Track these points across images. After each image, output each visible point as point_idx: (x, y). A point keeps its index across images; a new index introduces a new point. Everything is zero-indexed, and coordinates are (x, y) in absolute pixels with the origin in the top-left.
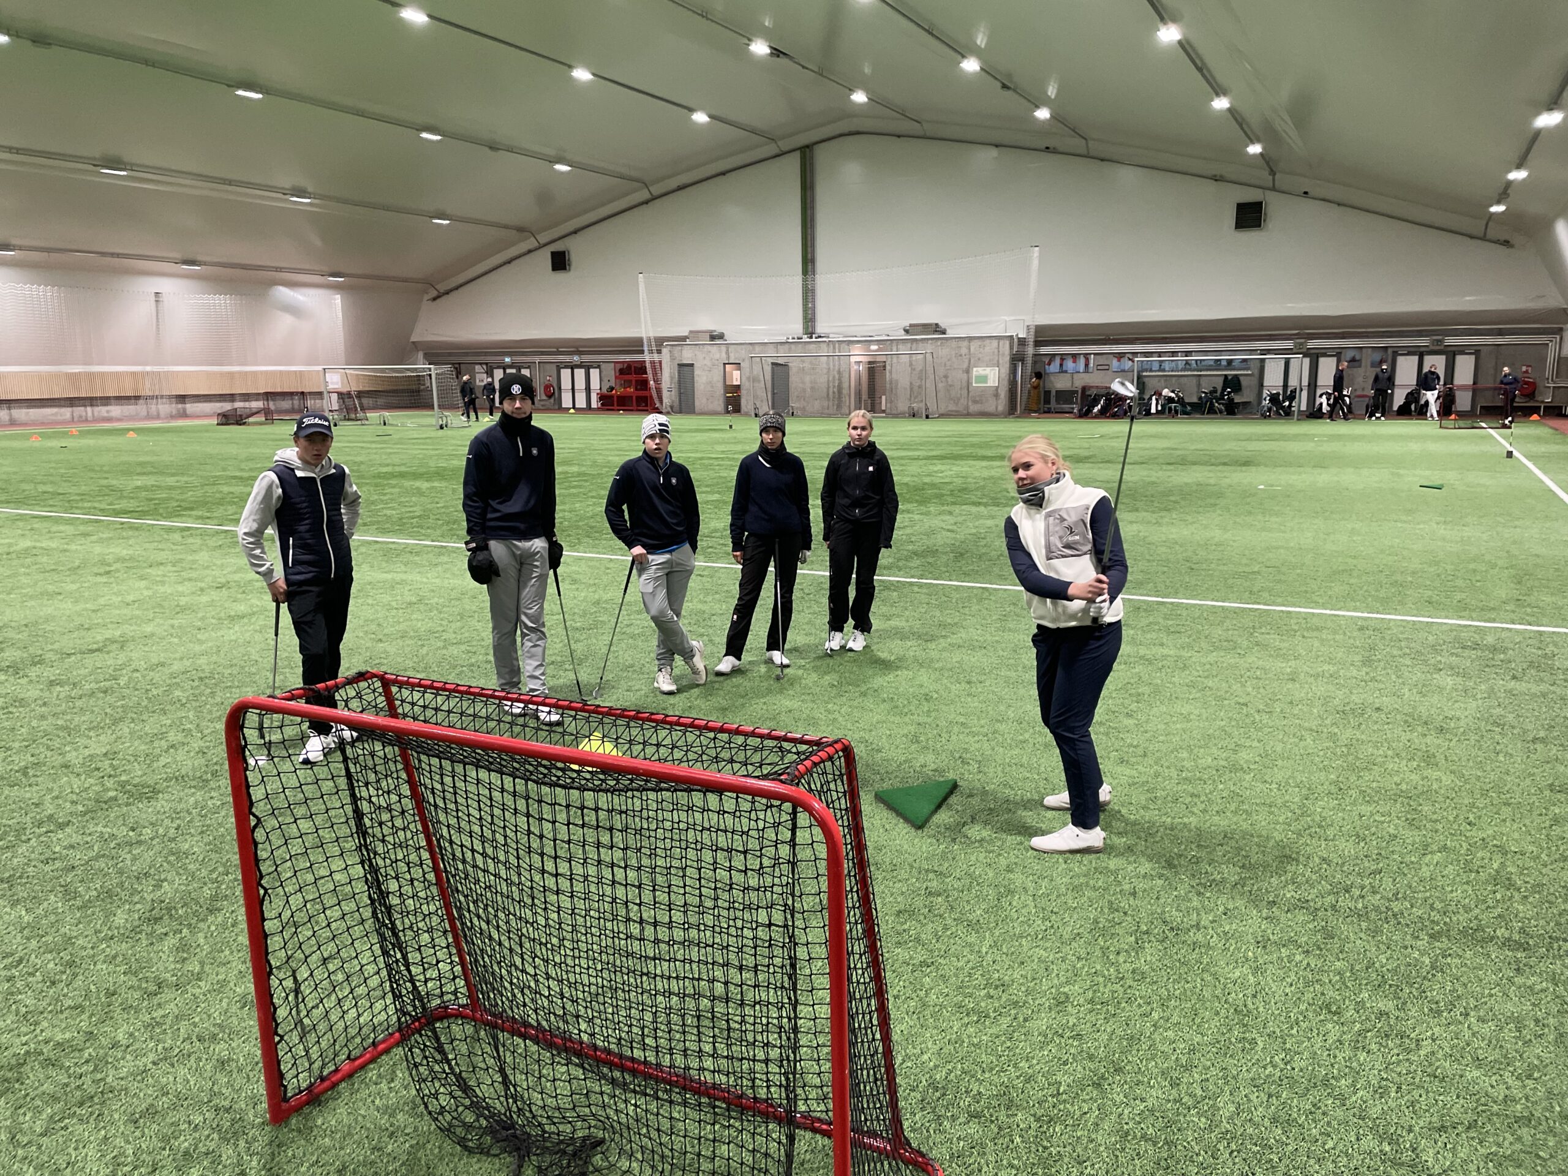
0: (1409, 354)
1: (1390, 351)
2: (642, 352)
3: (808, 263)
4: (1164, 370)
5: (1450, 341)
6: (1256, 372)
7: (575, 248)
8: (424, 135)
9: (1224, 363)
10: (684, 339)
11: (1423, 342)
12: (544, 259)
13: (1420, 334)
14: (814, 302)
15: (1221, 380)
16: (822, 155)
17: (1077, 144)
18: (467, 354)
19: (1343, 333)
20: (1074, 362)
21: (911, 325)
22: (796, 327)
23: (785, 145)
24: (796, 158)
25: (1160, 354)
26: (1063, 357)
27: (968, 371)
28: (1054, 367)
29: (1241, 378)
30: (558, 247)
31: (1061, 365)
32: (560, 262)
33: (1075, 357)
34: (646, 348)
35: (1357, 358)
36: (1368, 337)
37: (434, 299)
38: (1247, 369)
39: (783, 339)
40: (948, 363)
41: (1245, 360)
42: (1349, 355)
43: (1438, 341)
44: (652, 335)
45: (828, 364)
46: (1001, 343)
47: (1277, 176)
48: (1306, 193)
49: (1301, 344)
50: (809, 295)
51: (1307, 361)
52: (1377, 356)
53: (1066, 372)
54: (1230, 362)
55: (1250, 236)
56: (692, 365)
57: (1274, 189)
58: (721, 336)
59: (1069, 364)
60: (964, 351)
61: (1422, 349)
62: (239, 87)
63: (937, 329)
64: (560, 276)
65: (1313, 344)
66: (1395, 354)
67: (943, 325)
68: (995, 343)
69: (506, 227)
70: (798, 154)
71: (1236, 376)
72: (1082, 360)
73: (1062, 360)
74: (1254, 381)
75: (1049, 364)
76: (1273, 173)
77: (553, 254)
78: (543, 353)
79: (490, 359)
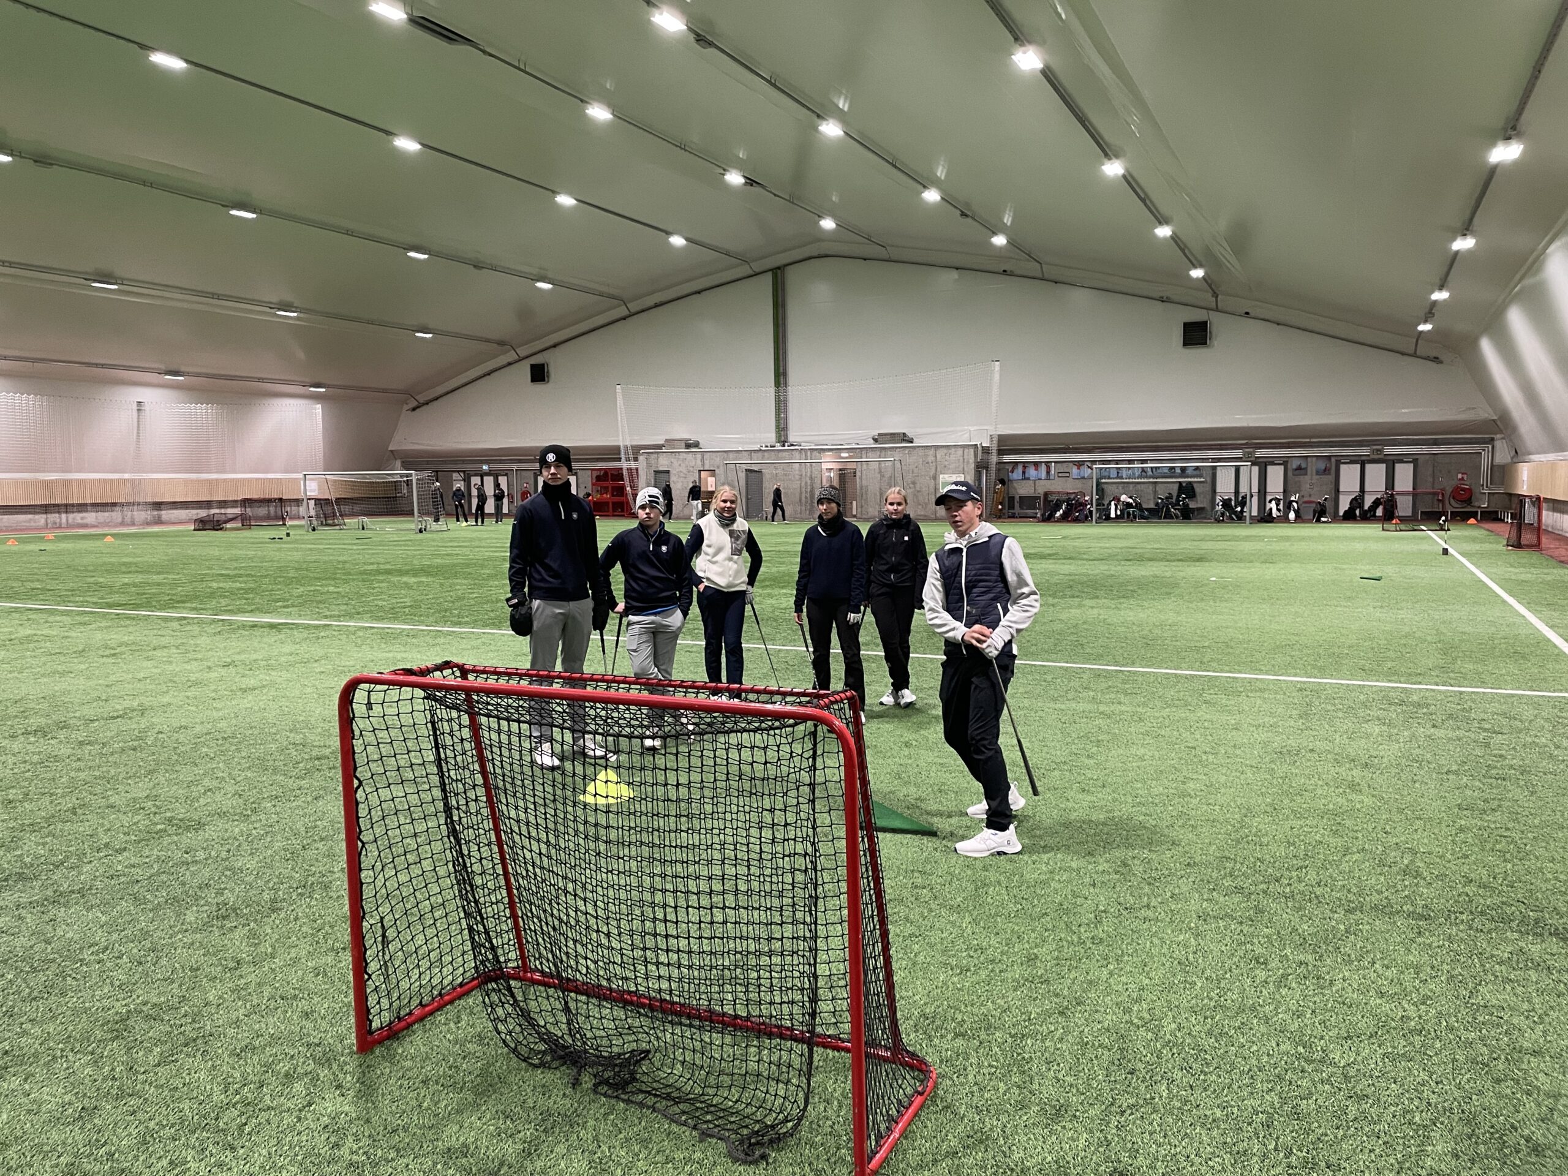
0: (1352, 462)
1: (1333, 460)
2: (619, 459)
3: (781, 376)
4: (1122, 478)
5: (1389, 450)
6: (1209, 479)
7: (555, 361)
8: (412, 254)
9: (1178, 471)
10: (660, 447)
11: (1365, 451)
12: (524, 371)
13: (1361, 444)
14: (786, 412)
15: (1176, 487)
16: (793, 276)
17: (1033, 268)
18: (445, 462)
19: (1289, 443)
20: (1036, 469)
21: (879, 435)
22: (770, 436)
23: (757, 267)
24: (768, 278)
25: (1117, 462)
26: (1025, 465)
27: (935, 478)
28: (1017, 474)
29: (1195, 485)
30: (537, 360)
31: (1024, 473)
32: (539, 374)
33: (1036, 465)
34: (623, 456)
35: (1303, 466)
36: (1312, 447)
37: (414, 409)
38: (1201, 476)
39: (757, 447)
40: (916, 470)
41: (1197, 468)
42: (1295, 464)
43: (1378, 450)
44: (628, 443)
45: (800, 471)
46: (966, 451)
47: (1220, 297)
48: (1247, 313)
49: (1249, 453)
50: (781, 406)
51: (1256, 469)
52: (1322, 465)
53: (1028, 479)
54: (1183, 469)
55: (1196, 353)
56: (668, 472)
57: (1217, 310)
58: (697, 445)
59: (1032, 472)
60: (931, 459)
61: (1363, 458)
62: (233, 208)
63: (904, 438)
64: (539, 387)
65: (1259, 453)
66: (1338, 464)
67: (910, 435)
68: (960, 451)
69: (488, 341)
70: (769, 275)
71: (1190, 483)
72: (1043, 468)
73: (1025, 467)
74: (1208, 488)
75: (1012, 472)
76: (1215, 295)
77: (533, 367)
78: (520, 461)
79: (469, 467)
